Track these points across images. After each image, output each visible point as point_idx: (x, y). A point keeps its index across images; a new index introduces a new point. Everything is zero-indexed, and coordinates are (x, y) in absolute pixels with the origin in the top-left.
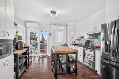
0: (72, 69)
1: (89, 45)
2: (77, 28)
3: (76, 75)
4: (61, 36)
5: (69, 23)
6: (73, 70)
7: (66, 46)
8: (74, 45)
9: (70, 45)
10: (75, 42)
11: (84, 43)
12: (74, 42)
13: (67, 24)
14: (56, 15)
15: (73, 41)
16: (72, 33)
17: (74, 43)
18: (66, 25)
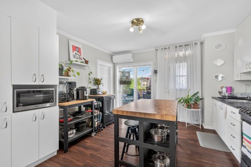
4: (186, 74)
5: (205, 35)
9: (213, 98)
14: (143, 27)
15: (221, 88)
16: (219, 63)
17: (226, 94)
18: (201, 43)
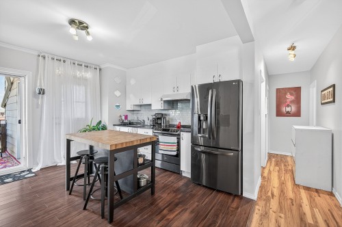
0: (143, 183)
1: (161, 124)
2: (133, 82)
3: (153, 193)
4: (84, 100)
6: (145, 184)
7: (103, 129)
8: (124, 124)
9: (114, 125)
10: (126, 117)
11: (151, 118)
12: (123, 118)
13: (102, 67)
14: (89, 38)
15: (120, 116)
16: (118, 93)
17: (126, 121)
18: (100, 70)
